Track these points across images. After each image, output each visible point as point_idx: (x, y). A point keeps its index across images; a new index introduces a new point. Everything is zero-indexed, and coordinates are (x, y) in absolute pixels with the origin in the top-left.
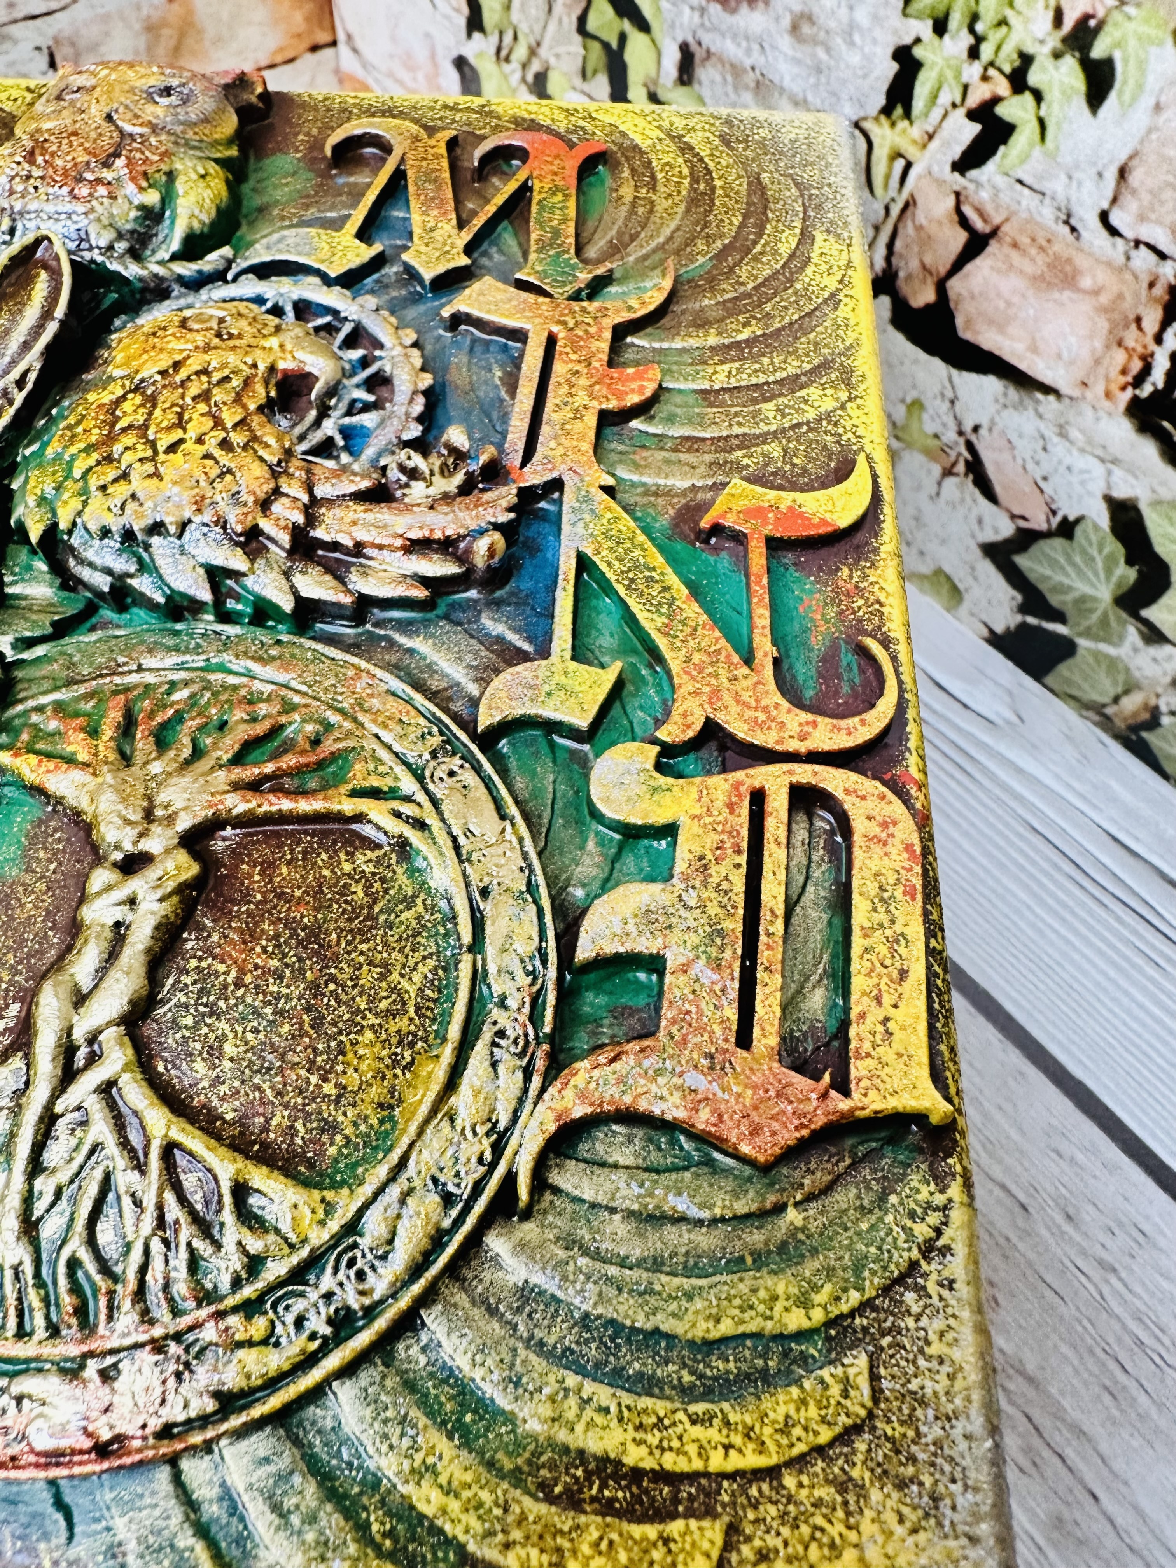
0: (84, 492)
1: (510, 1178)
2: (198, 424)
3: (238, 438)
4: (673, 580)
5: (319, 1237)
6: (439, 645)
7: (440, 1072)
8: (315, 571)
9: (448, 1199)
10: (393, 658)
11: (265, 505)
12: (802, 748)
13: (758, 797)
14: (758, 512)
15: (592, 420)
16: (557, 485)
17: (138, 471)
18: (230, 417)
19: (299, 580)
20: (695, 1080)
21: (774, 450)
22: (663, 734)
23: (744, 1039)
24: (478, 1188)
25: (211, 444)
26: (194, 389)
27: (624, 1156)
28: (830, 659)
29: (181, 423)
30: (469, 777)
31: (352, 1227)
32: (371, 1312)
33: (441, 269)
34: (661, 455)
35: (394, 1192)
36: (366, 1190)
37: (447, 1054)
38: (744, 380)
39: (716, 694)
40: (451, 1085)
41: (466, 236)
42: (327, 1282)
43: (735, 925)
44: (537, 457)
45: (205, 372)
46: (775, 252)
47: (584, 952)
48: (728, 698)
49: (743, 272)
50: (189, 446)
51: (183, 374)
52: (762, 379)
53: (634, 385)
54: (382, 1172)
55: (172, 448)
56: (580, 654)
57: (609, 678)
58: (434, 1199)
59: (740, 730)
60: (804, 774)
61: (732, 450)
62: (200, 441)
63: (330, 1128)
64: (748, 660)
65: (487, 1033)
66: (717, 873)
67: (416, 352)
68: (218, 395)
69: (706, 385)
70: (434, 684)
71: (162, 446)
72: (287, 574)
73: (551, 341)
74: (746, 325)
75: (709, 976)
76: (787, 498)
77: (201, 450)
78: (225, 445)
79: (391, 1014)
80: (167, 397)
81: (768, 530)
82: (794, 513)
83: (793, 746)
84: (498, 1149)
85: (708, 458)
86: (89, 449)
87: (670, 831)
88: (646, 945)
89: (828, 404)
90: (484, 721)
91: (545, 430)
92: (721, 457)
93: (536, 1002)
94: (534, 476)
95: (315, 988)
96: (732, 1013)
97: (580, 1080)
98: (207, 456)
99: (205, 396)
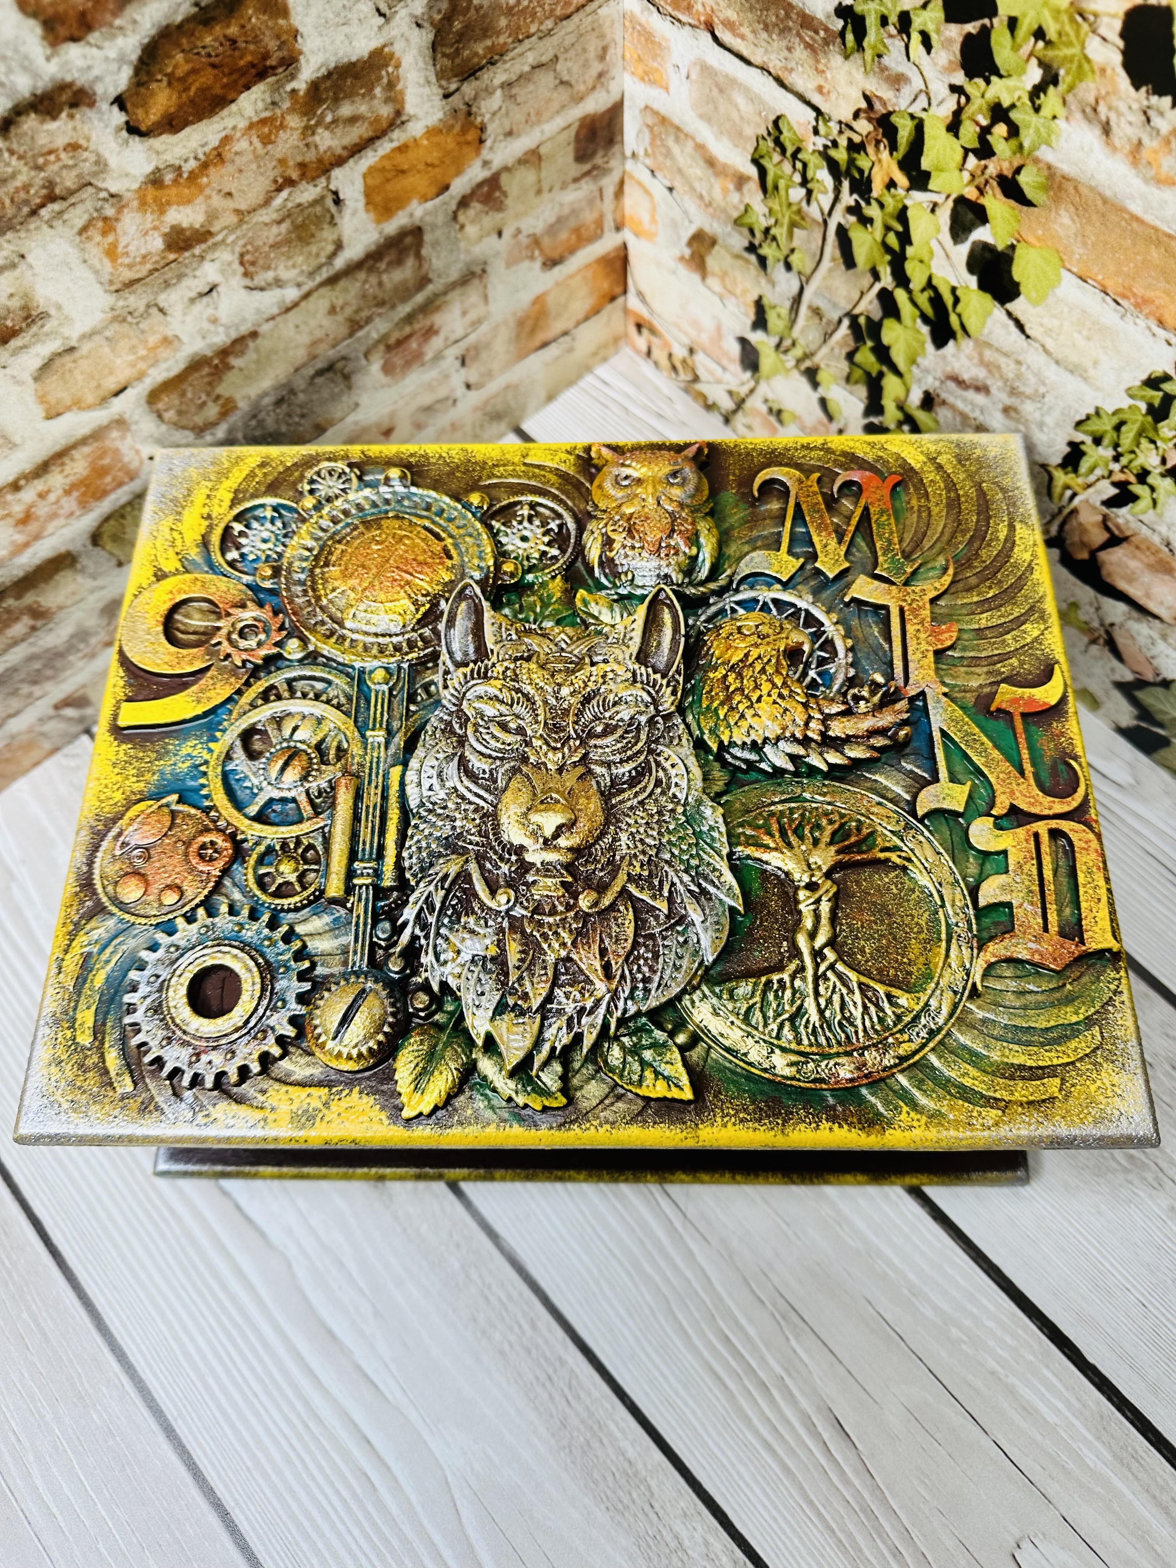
0: (729, 726)
1: (974, 985)
2: (766, 687)
3: (785, 692)
4: (985, 739)
5: (918, 1008)
6: (887, 778)
7: (943, 951)
8: (832, 751)
9: (955, 993)
10: (868, 785)
11: (807, 724)
12: (1051, 813)
13: (1036, 835)
14: (1015, 701)
15: (931, 655)
16: (923, 694)
17: (749, 713)
18: (778, 681)
19: (826, 755)
20: (1031, 945)
21: (1014, 661)
22: (994, 812)
23: (1046, 929)
24: (964, 988)
25: (775, 696)
26: (758, 667)
27: (1008, 973)
28: (1054, 767)
29: (757, 687)
30: (921, 838)
31: (927, 1004)
32: (940, 1029)
33: (837, 572)
34: (963, 669)
35: (938, 992)
36: (929, 992)
37: (944, 944)
38: (995, 622)
39: (1012, 792)
40: (947, 956)
41: (844, 548)
42: (923, 1021)
43: (1036, 888)
44: (911, 681)
45: (759, 657)
46: (997, 539)
47: (982, 902)
48: (1018, 794)
49: (983, 553)
50: (764, 698)
51: (751, 660)
52: (1003, 620)
53: (946, 635)
54: (933, 985)
55: (759, 700)
56: (953, 779)
57: (966, 788)
58: (951, 993)
59: (1024, 807)
60: (1054, 824)
61: (995, 664)
62: (769, 695)
63: (910, 973)
64: (1022, 773)
65: (955, 936)
66: (1026, 868)
67: (840, 627)
68: (770, 670)
69: (976, 626)
70: (890, 796)
71: (754, 699)
72: (821, 754)
73: (902, 610)
74: (990, 588)
75: (1029, 908)
76: (1028, 692)
77: (771, 700)
78: (781, 696)
79: (919, 933)
80: (748, 673)
81: (1021, 710)
82: (1031, 700)
83: (1046, 812)
84: (968, 975)
85: (985, 669)
86: (722, 704)
87: (1005, 853)
88: (1005, 898)
89: (1036, 633)
90: (920, 812)
91: (911, 666)
92: (991, 668)
93: (969, 922)
94: (912, 691)
95: (890, 925)
96: (1040, 921)
97: (990, 949)
98: (775, 702)
99: (763, 671)
